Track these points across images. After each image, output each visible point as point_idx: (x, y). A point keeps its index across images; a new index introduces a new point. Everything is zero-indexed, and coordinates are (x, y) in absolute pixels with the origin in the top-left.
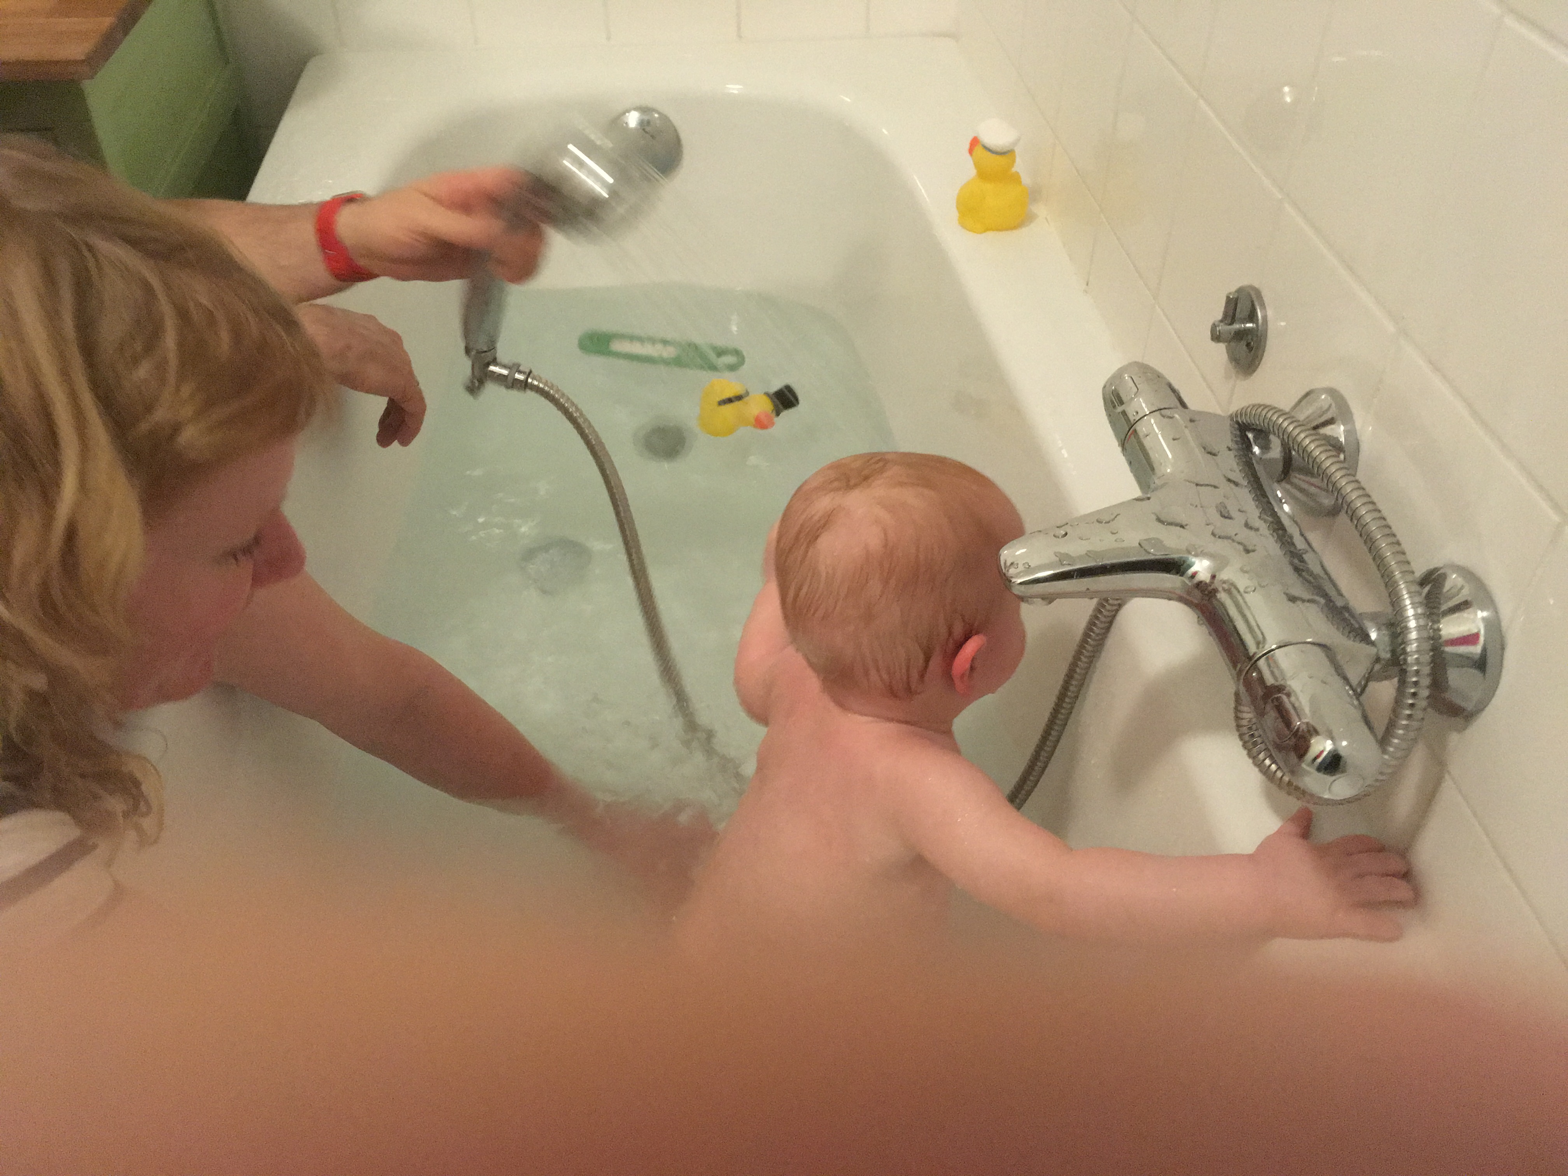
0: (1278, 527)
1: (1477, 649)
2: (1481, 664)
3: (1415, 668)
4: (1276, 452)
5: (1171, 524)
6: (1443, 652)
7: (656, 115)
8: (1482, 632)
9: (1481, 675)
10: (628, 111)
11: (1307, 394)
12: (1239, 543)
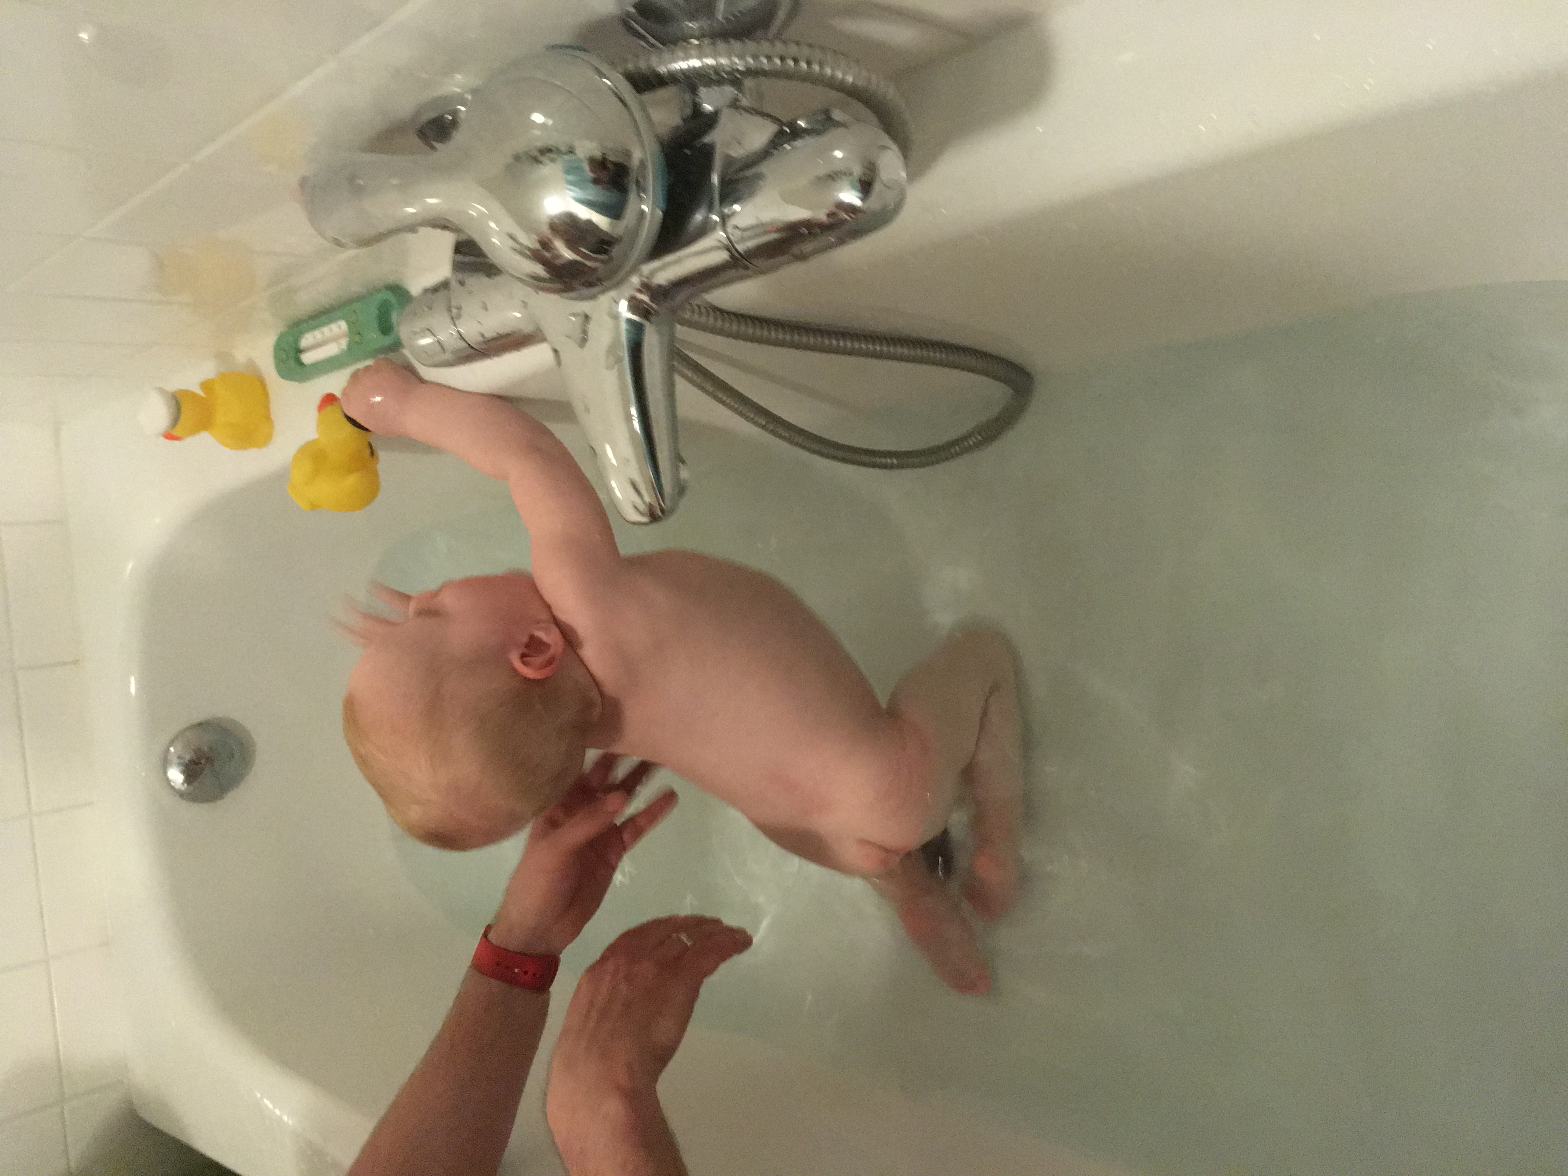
5: (585, 332)
7: (172, 749)
10: (168, 781)
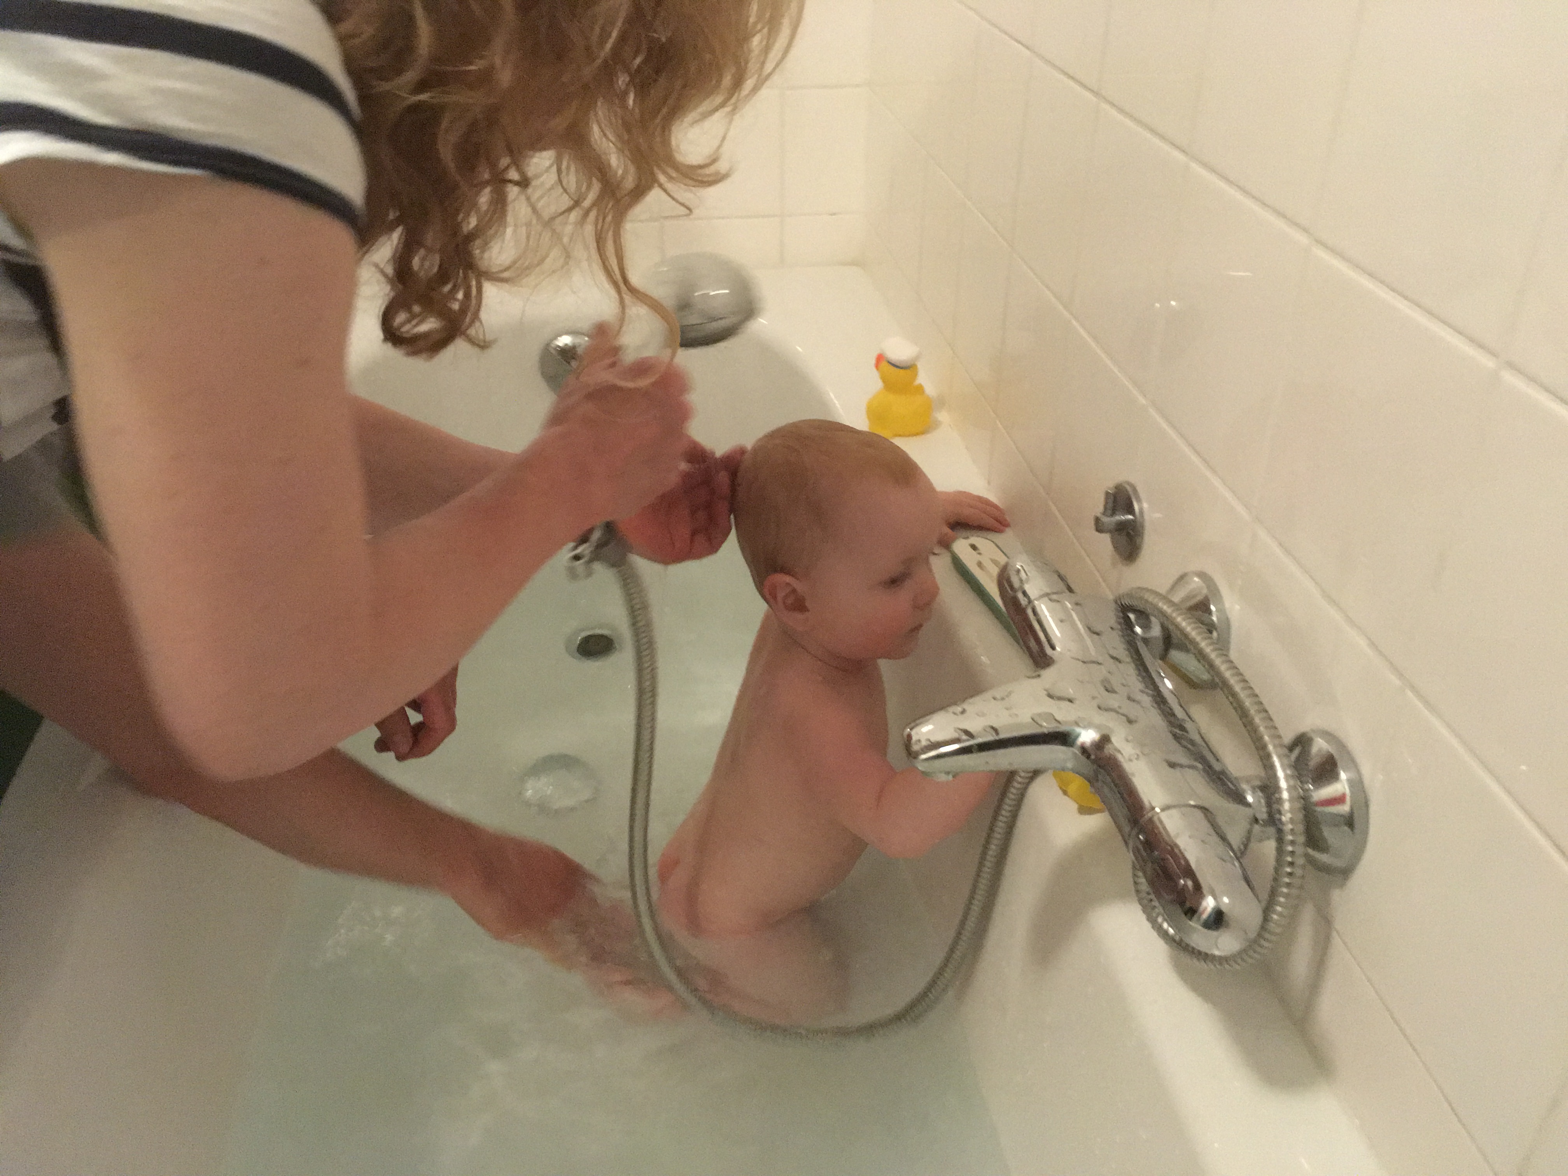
0: (1160, 700)
1: (1345, 808)
2: (1349, 821)
3: (1290, 826)
4: (1156, 631)
5: (1060, 698)
6: (1315, 812)
8: (1348, 792)
9: (1351, 832)
11: (1182, 578)
12: (1124, 715)
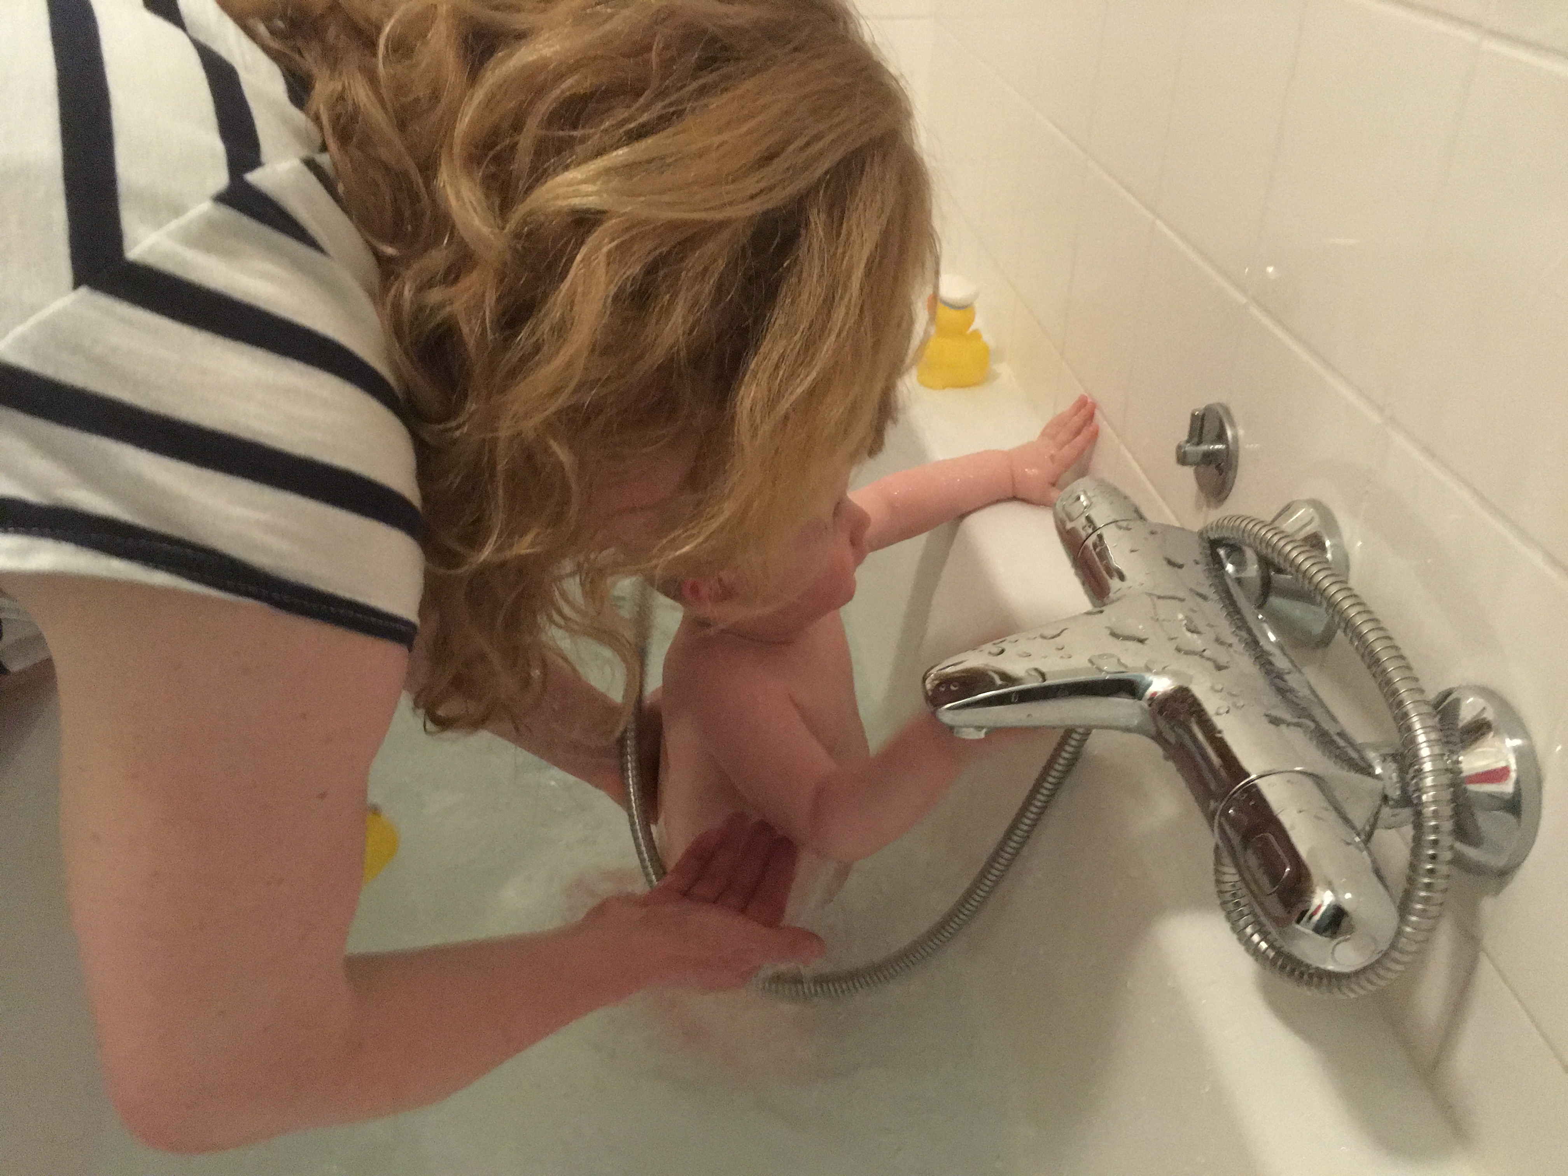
0: (1258, 651)
1: (1507, 787)
2: (1514, 805)
6: (1465, 790)
8: (1513, 766)
9: (1515, 819)
11: (1287, 508)
12: (1209, 659)
